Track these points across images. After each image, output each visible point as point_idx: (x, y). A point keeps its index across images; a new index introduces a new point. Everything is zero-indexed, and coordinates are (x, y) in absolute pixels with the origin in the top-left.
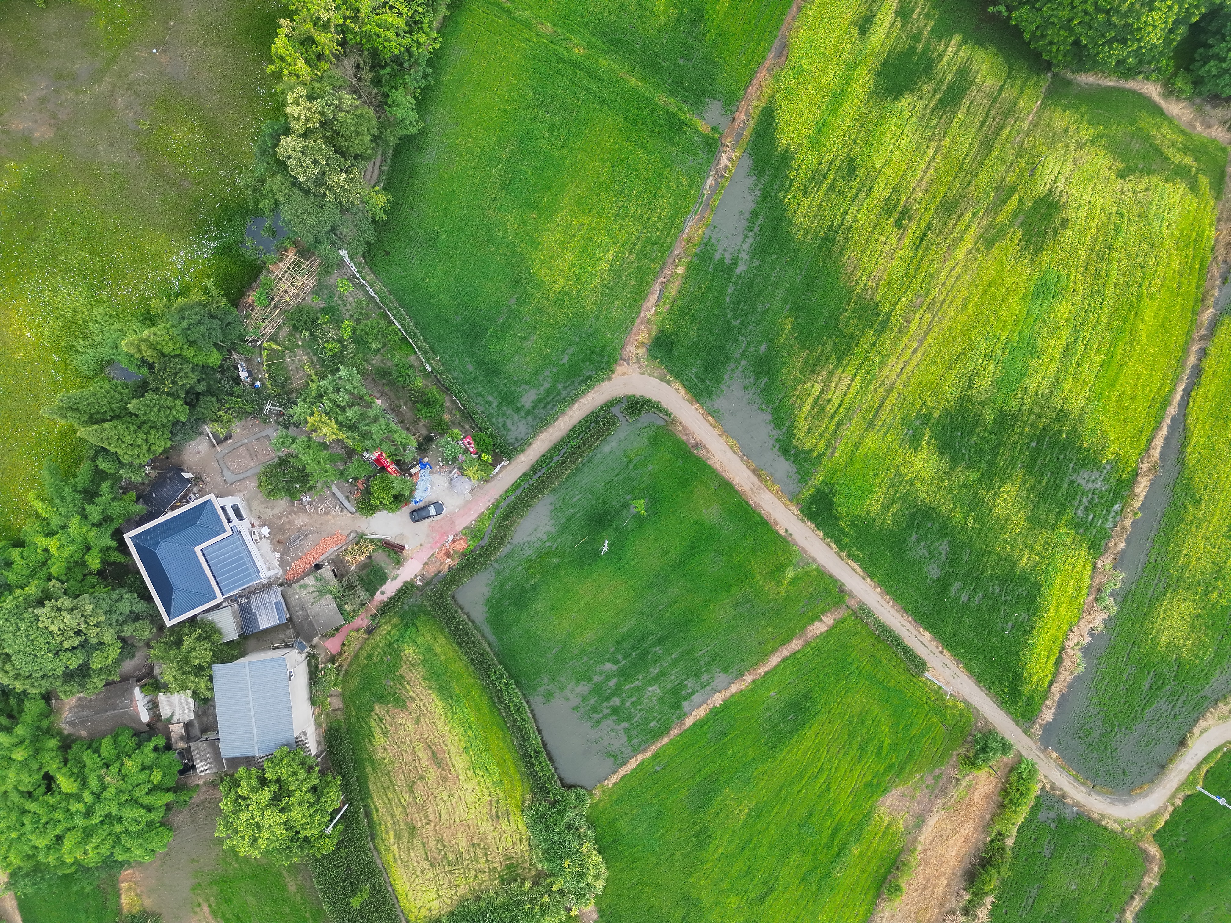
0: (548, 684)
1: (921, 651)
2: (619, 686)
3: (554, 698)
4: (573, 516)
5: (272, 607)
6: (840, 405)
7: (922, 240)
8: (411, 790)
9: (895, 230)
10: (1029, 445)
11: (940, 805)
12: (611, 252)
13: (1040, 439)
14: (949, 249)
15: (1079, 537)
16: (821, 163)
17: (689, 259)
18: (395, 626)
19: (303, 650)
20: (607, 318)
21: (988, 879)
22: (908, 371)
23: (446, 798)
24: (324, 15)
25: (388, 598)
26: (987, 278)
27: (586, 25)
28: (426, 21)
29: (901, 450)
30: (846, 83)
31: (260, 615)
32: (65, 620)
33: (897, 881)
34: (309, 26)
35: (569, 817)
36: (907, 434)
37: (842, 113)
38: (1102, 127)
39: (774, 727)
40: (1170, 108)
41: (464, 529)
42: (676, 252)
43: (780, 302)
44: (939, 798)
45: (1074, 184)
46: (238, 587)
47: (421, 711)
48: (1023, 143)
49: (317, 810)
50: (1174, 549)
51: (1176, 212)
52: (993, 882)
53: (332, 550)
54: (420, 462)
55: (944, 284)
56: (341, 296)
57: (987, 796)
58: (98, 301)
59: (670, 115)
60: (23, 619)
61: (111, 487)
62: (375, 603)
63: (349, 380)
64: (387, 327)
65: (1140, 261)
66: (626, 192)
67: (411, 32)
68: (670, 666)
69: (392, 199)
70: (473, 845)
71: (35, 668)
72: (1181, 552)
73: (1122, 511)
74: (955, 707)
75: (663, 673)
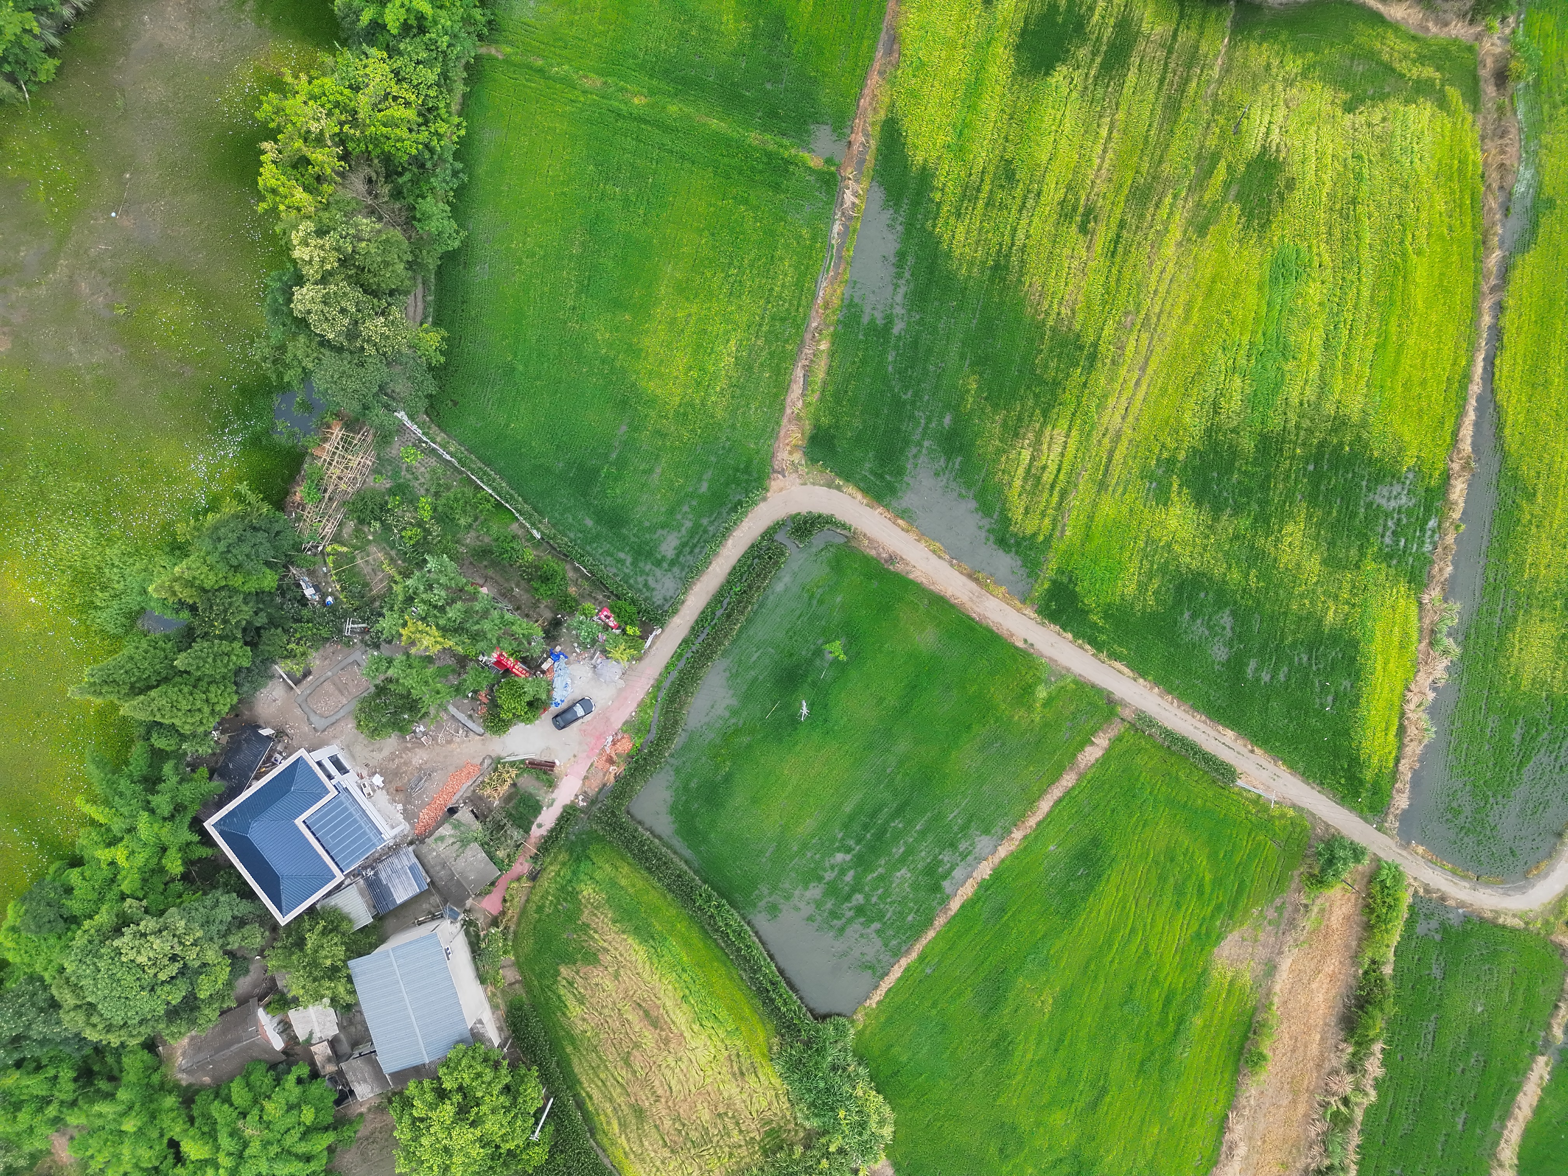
0: (770, 894)
1: (1225, 755)
2: (858, 880)
3: (781, 911)
4: (756, 679)
5: (406, 873)
6: (1059, 471)
7: (1117, 243)
8: (627, 1063)
9: (1081, 237)
10: (1305, 469)
11: (1291, 942)
12: (732, 342)
13: (1318, 459)
14: (1152, 248)
15: (1392, 571)
16: (971, 174)
17: (832, 329)
18: (564, 864)
19: (456, 919)
20: (746, 424)
21: (1371, 1022)
22: (1134, 410)
23: (673, 1064)
24: (314, 127)
25: (549, 831)
26: (1208, 272)
27: (642, 67)
28: (442, 105)
29: (1147, 510)
30: (980, 69)
31: (393, 886)
32: (155, 947)
33: (1257, 1048)
34: (299, 144)
35: (832, 1055)
36: (1149, 489)
37: (984, 106)
38: (1311, 54)
39: (1062, 889)
40: (1392, 12)
41: (624, 724)
42: (814, 325)
43: (957, 358)
44: (1287, 934)
45: (1291, 131)
46: (358, 857)
47: (619, 962)
48: (1217, 95)
49: (516, 1116)
50: (1515, 561)
51: (1427, 139)
52: (1378, 1024)
53: (465, 786)
54: (551, 654)
55: (1156, 292)
56: (409, 469)
57: (1347, 918)
58: (107, 540)
59: (769, 155)
60: (101, 957)
61: (176, 768)
62: (533, 840)
63: (441, 572)
64: (475, 496)
65: (1395, 210)
66: (735, 263)
67: (426, 123)
68: (916, 840)
69: (446, 335)
70: (719, 1115)
71: (129, 1014)
72: (1524, 562)
73: (1439, 526)
74: (1283, 816)
75: (910, 851)
